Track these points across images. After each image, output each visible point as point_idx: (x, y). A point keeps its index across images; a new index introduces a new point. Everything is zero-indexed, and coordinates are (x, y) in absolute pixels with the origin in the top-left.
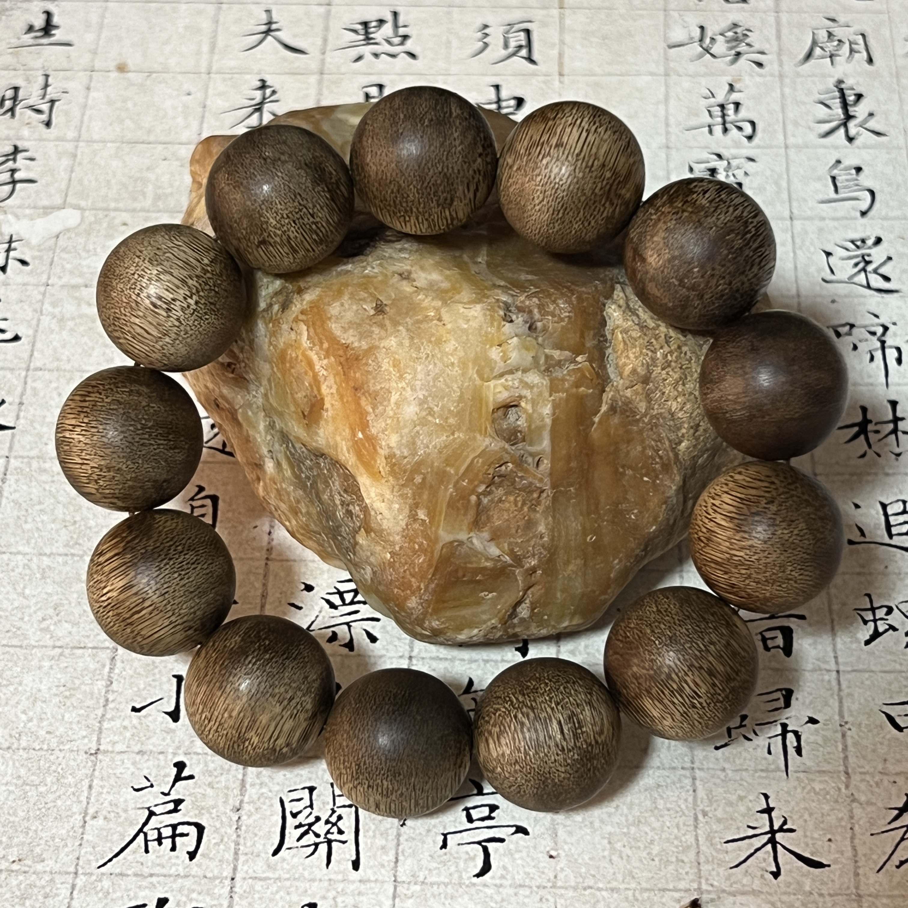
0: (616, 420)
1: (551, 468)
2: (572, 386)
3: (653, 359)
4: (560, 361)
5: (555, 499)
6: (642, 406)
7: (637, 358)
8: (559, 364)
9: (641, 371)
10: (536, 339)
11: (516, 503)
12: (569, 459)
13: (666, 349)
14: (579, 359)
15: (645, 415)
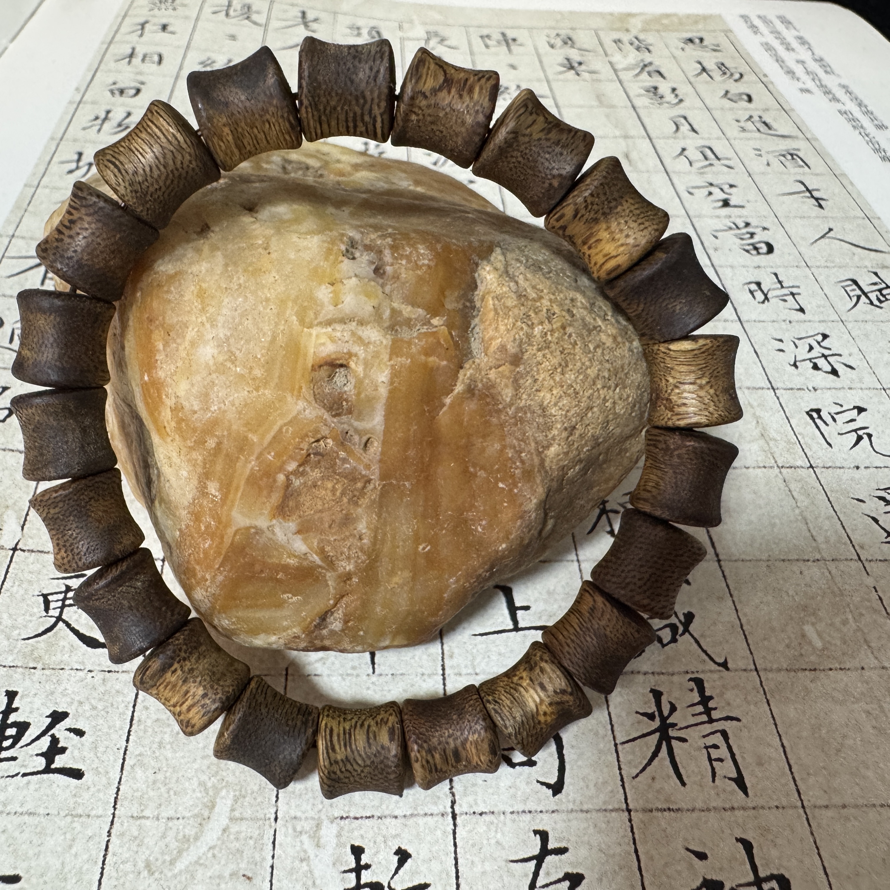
0: (472, 406)
1: (383, 453)
2: (420, 353)
3: (529, 336)
4: (410, 319)
5: (383, 494)
6: (507, 394)
7: (508, 330)
8: (408, 323)
9: (512, 348)
10: (383, 286)
11: (334, 490)
12: (406, 444)
13: (547, 326)
14: (436, 321)
15: (511, 405)
